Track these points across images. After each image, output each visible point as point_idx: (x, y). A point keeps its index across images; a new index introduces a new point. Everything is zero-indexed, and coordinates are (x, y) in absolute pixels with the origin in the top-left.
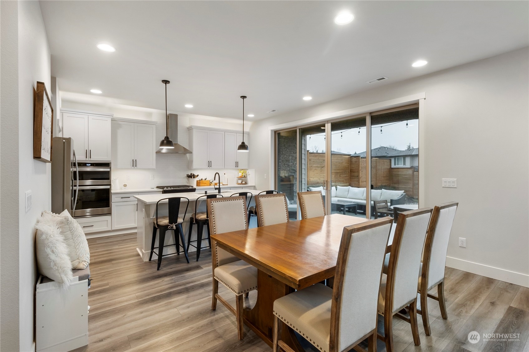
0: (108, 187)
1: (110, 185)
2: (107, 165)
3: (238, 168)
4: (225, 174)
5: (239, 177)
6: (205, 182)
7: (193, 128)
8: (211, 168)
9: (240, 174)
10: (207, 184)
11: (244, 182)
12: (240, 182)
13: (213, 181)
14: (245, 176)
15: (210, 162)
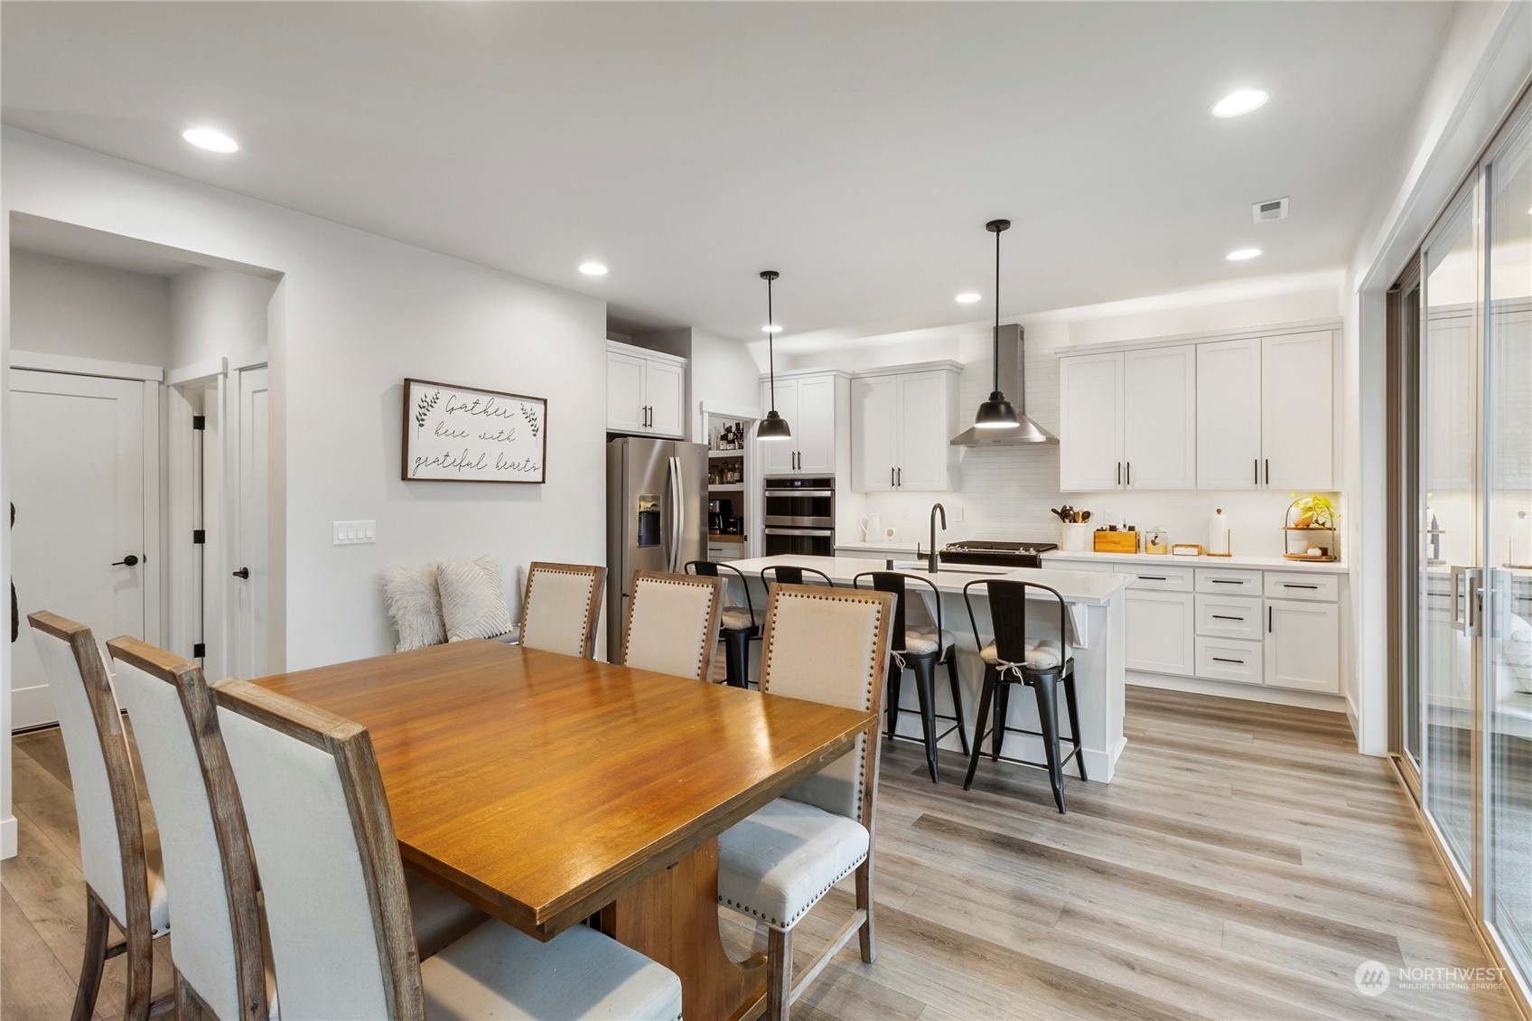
0: (827, 533)
1: (832, 529)
2: (826, 483)
3: (1268, 487)
4: (1219, 511)
5: (1294, 526)
6: (1116, 539)
7: (1059, 356)
8: (1128, 487)
9: (1296, 515)
10: (1124, 546)
11: (1318, 552)
12: (1295, 548)
13: (1156, 537)
14: (1323, 524)
15: (1124, 465)
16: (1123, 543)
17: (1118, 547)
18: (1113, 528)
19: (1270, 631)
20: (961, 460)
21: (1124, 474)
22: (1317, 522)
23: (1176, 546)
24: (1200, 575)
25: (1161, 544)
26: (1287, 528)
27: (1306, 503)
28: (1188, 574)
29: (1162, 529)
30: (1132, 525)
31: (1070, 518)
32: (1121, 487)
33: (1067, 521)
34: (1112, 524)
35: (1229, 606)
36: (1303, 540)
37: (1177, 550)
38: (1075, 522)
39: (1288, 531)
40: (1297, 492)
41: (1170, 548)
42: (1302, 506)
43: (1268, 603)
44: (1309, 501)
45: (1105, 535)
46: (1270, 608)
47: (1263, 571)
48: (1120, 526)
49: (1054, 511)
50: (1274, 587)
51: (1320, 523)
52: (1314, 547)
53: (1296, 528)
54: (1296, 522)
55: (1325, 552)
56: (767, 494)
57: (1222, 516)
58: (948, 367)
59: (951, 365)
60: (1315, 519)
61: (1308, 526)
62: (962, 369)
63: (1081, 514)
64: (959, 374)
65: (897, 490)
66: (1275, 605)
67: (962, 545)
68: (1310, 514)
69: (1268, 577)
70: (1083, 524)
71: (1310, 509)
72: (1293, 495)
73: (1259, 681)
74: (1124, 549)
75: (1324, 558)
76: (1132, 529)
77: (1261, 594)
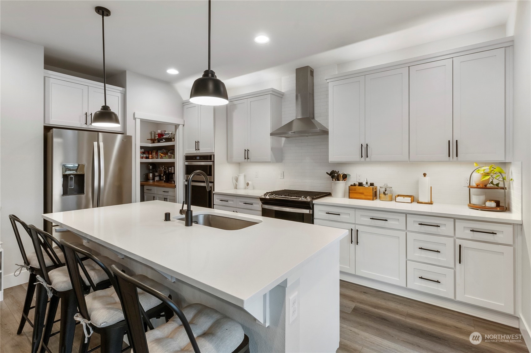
1: (213, 183)
3: (457, 159)
4: (425, 175)
5: (476, 186)
6: (361, 191)
7: (328, 81)
8: (368, 159)
9: (477, 178)
10: (365, 196)
11: (493, 204)
12: (476, 200)
13: (386, 190)
14: (497, 185)
15: (364, 146)
16: (365, 194)
17: (363, 196)
18: (360, 184)
19: (460, 263)
20: (283, 144)
21: (365, 151)
22: (492, 183)
23: (398, 196)
24: (410, 219)
25: (389, 195)
26: (470, 187)
27: (485, 170)
28: (402, 218)
29: (389, 185)
30: (372, 182)
31: (335, 178)
32: (363, 159)
33: (334, 180)
34: (360, 181)
35: (431, 241)
36: (483, 195)
37: (398, 199)
38: (338, 180)
39: (471, 189)
40: (479, 163)
41: (394, 197)
42: (482, 172)
43: (458, 242)
44: (486, 168)
45: (355, 189)
46: (460, 246)
47: (455, 219)
48: (364, 183)
49: (327, 173)
50: (462, 230)
51: (495, 183)
52: (491, 200)
53: (477, 187)
54: (477, 183)
55: (498, 203)
56: (187, 163)
57: (427, 178)
58: (271, 92)
59: (272, 91)
60: (491, 181)
61: (486, 186)
62: (283, 95)
63: (342, 175)
64: (282, 98)
65: (247, 162)
66: (464, 243)
67: (272, 193)
68: (487, 178)
69: (458, 223)
70: (343, 182)
71: (487, 174)
72: (475, 164)
73: (452, 297)
74: (366, 197)
75: (498, 209)
76: (372, 184)
77: (453, 235)
